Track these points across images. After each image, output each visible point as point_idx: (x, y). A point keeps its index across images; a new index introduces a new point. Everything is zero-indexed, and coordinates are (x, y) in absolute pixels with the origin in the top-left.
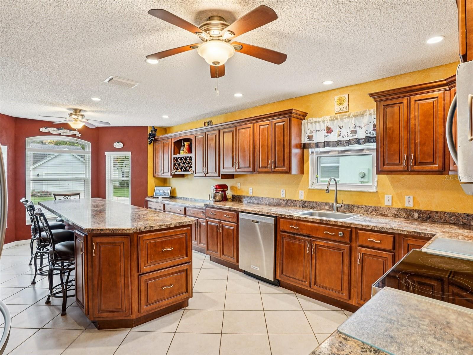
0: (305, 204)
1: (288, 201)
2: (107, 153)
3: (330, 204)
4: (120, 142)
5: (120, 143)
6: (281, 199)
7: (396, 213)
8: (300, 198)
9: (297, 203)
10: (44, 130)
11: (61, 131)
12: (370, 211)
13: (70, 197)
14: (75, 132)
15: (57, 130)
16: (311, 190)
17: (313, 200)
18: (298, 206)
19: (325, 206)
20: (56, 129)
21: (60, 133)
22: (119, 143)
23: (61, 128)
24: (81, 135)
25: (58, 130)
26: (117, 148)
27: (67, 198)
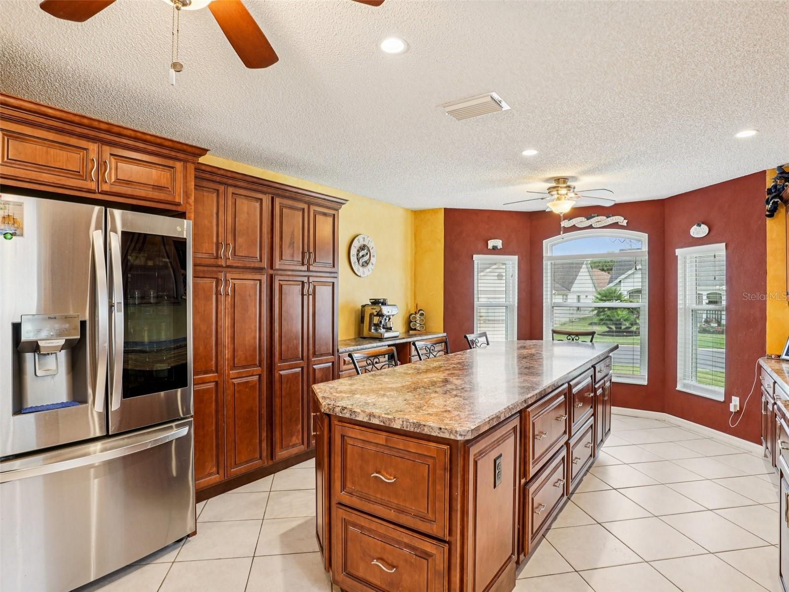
2: (679, 252)
4: (703, 223)
5: (703, 226)
10: (567, 223)
11: (592, 220)
13: (577, 338)
14: (616, 219)
15: (586, 219)
20: (583, 219)
21: (591, 225)
22: (700, 226)
23: (593, 215)
24: (626, 221)
25: (588, 219)
26: (697, 238)
27: (573, 340)
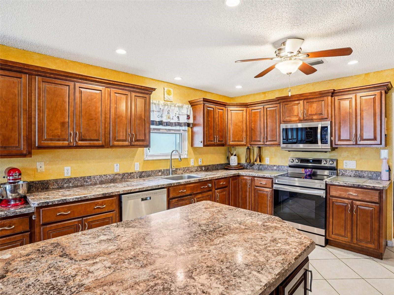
0: (142, 175)
1: (124, 175)
3: (162, 171)
6: (116, 174)
7: (196, 169)
8: (135, 170)
9: (134, 175)
12: (185, 171)
16: (146, 161)
17: (148, 170)
18: (135, 177)
19: (158, 173)
